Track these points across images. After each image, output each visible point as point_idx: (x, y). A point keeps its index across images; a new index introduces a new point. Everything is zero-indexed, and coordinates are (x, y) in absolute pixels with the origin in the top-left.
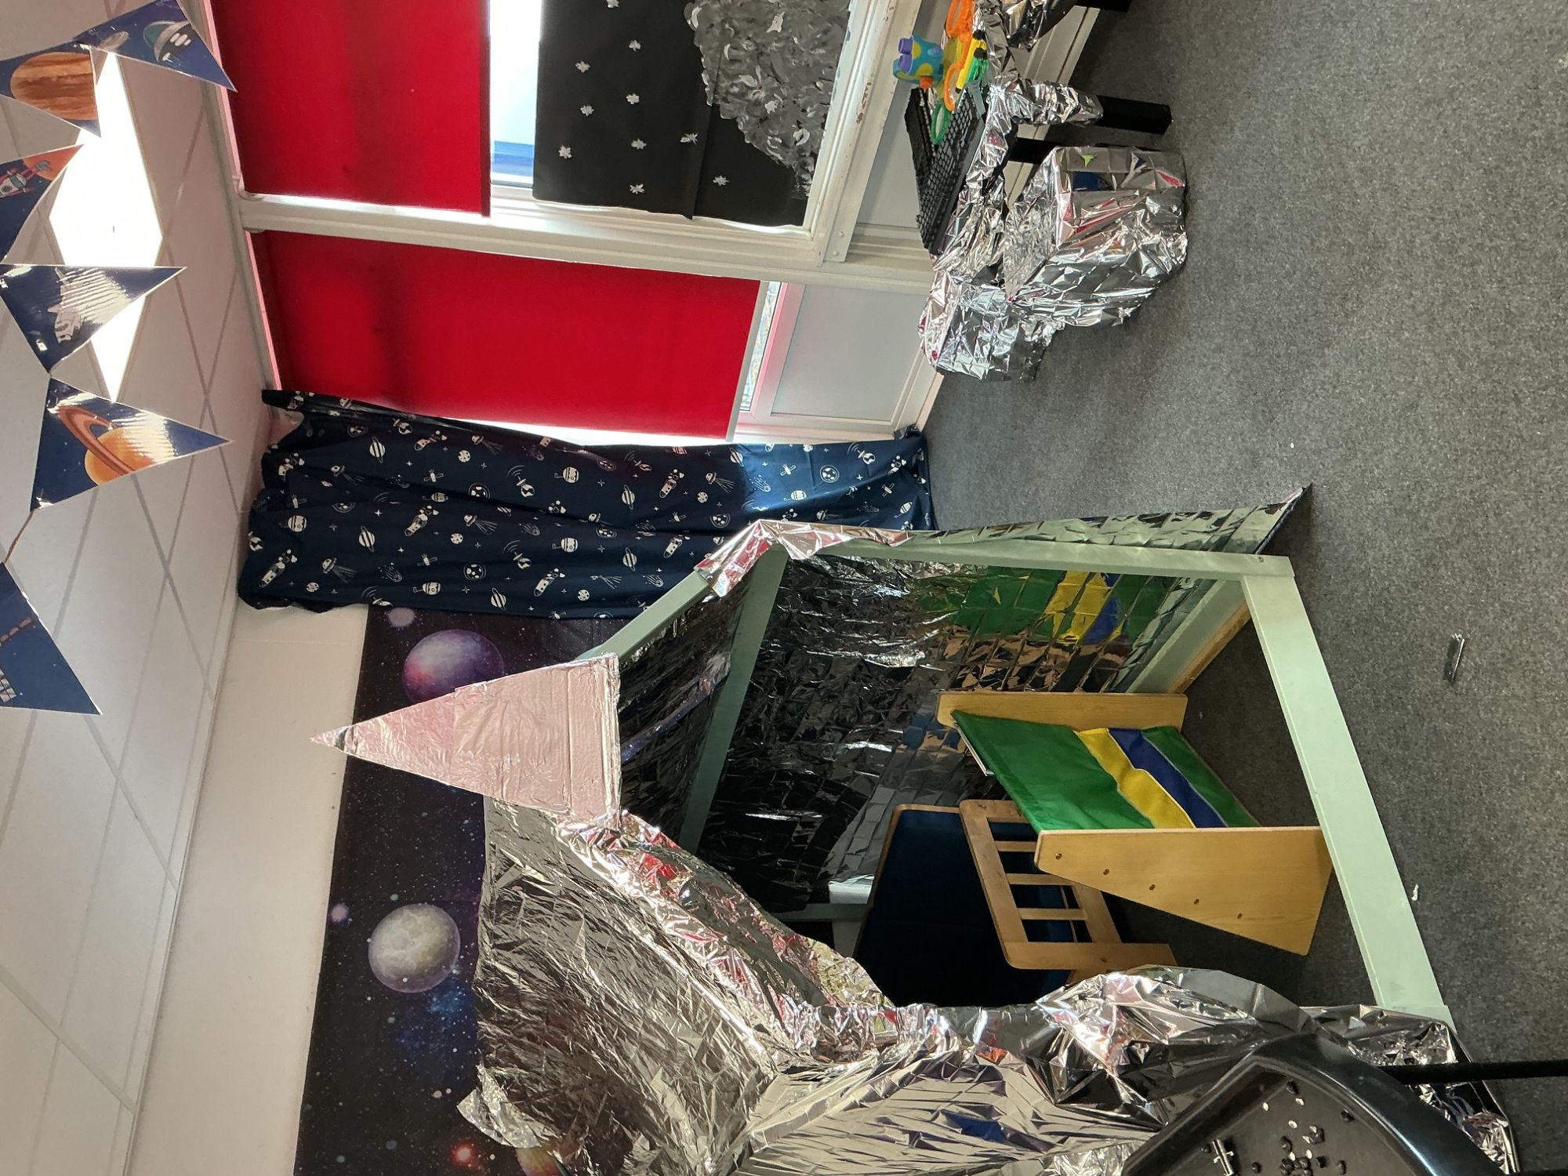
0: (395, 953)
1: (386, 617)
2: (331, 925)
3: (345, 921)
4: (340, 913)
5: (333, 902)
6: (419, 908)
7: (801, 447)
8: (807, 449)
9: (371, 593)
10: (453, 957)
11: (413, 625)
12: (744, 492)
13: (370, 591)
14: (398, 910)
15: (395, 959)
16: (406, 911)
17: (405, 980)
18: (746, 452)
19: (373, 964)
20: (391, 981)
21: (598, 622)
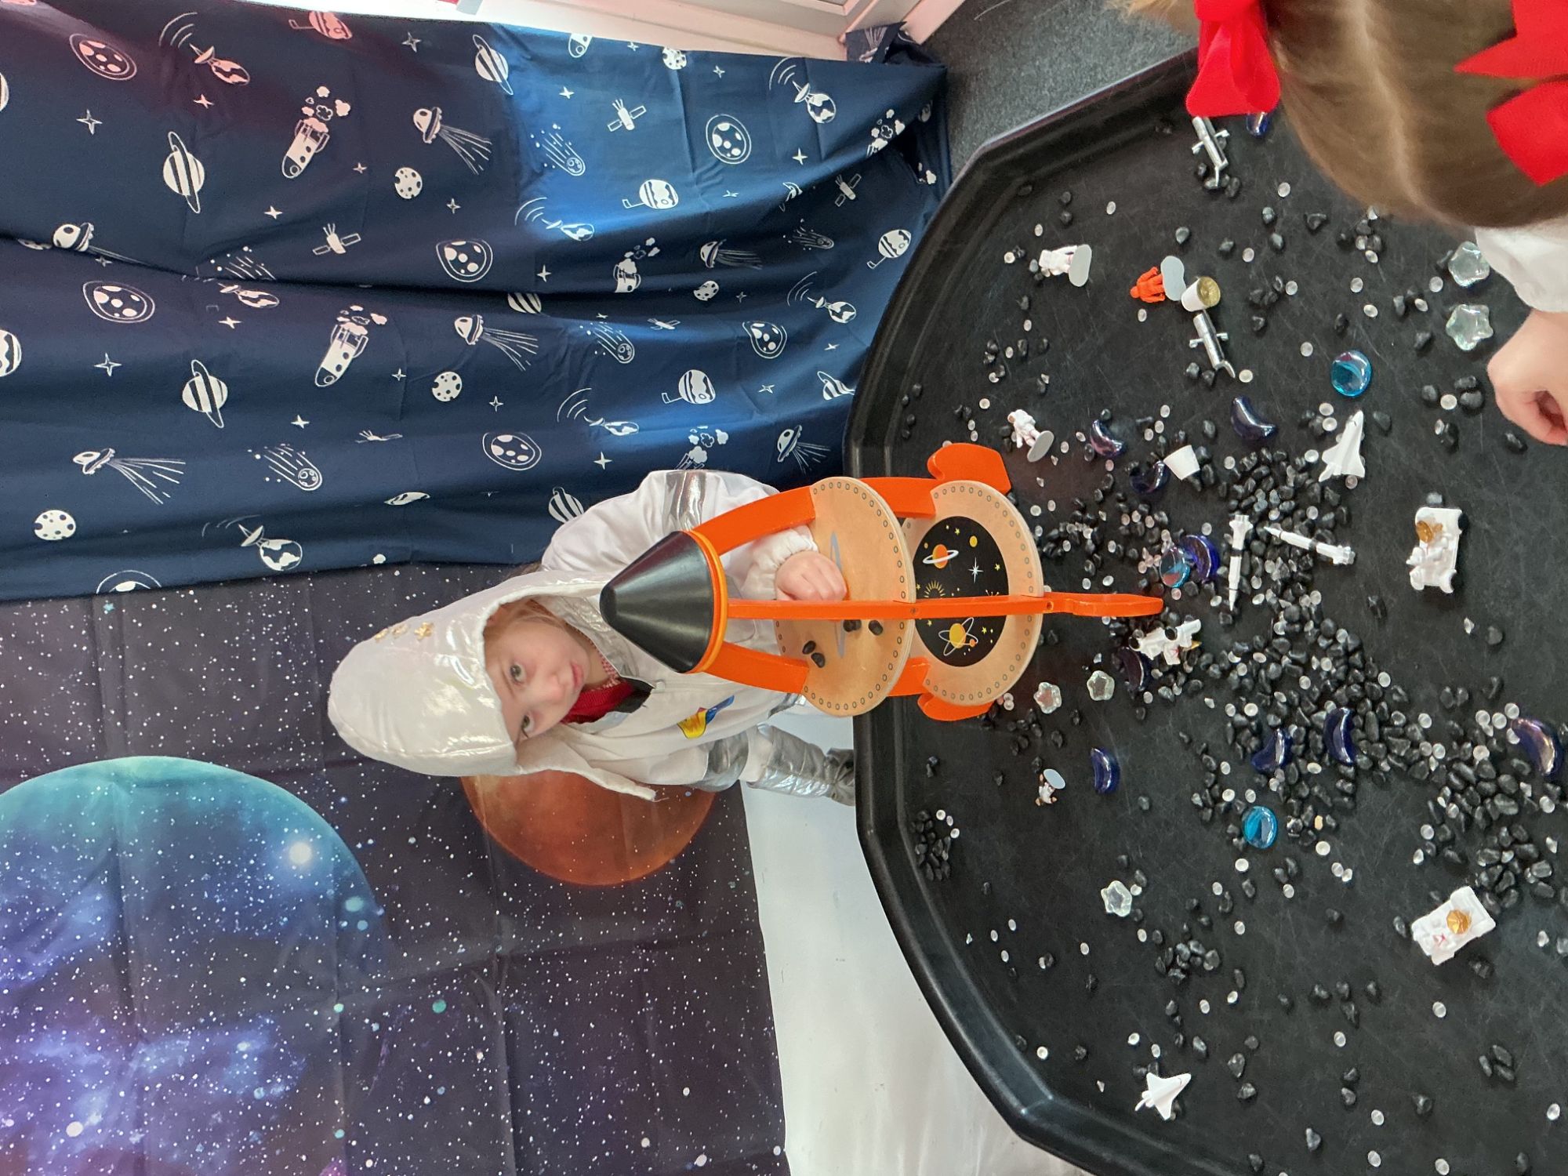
7: (658, 54)
8: (674, 62)
12: (517, 173)
18: (516, 51)
21: (109, 607)
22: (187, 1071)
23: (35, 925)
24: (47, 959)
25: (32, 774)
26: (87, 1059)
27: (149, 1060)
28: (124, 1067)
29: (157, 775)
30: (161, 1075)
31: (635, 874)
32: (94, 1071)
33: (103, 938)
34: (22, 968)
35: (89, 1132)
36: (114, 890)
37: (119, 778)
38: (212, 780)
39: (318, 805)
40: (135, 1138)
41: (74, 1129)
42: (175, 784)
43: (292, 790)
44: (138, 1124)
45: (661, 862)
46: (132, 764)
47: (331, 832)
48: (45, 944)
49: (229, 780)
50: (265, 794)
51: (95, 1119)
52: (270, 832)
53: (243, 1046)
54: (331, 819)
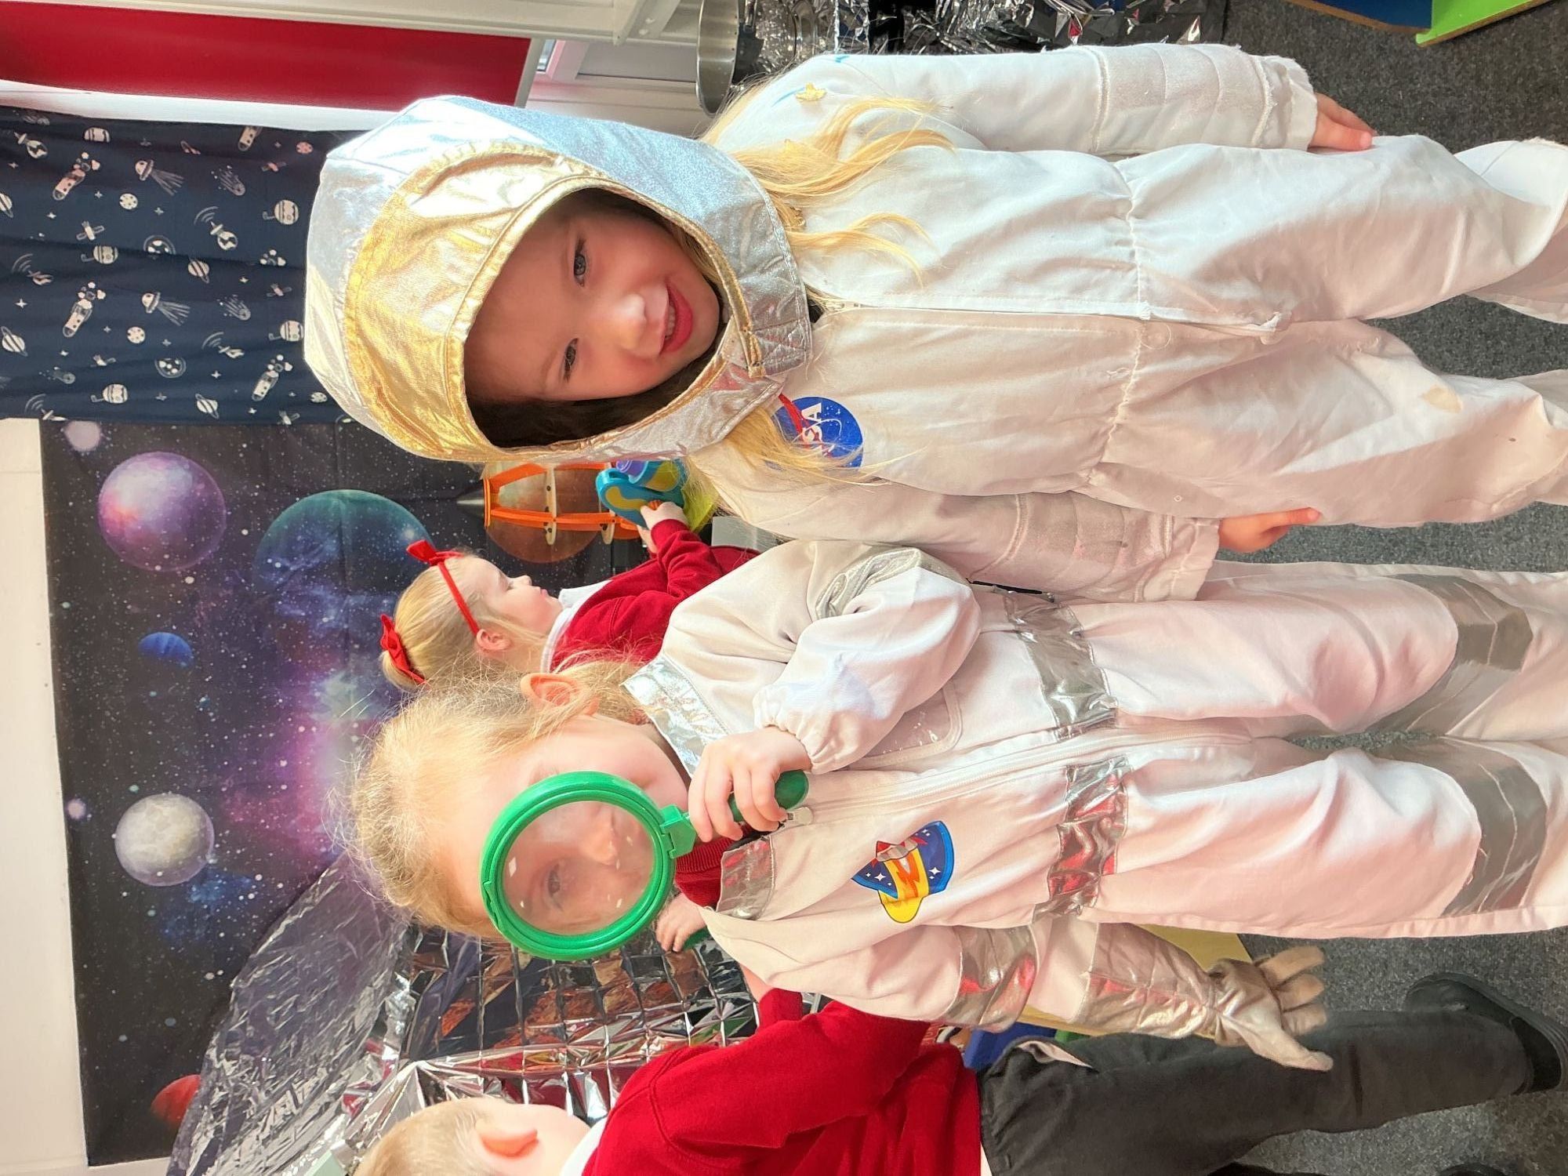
0: (143, 848)
1: (63, 435)
2: (70, 822)
3: (84, 818)
4: (77, 809)
5: (68, 796)
6: (163, 798)
9: (38, 405)
10: (207, 847)
11: (100, 448)
13: (35, 401)
14: (141, 802)
15: (146, 854)
16: (149, 803)
17: (160, 874)
19: (123, 861)
20: (143, 875)
21: (341, 429)
22: (364, 606)
23: (313, 548)
24: (316, 561)
25: (312, 494)
26: (330, 597)
27: (351, 601)
28: (342, 603)
29: (357, 498)
30: (356, 607)
31: (553, 559)
32: (332, 601)
33: (336, 557)
34: (308, 563)
35: (330, 622)
36: (340, 539)
37: (342, 498)
38: (377, 501)
39: (418, 518)
40: (346, 626)
41: (325, 620)
42: (363, 502)
43: (408, 509)
44: (347, 622)
45: (567, 556)
46: (347, 492)
47: (422, 528)
48: (316, 555)
49: (382, 501)
50: (398, 510)
51: (332, 618)
52: (400, 525)
53: (385, 601)
54: (422, 522)
